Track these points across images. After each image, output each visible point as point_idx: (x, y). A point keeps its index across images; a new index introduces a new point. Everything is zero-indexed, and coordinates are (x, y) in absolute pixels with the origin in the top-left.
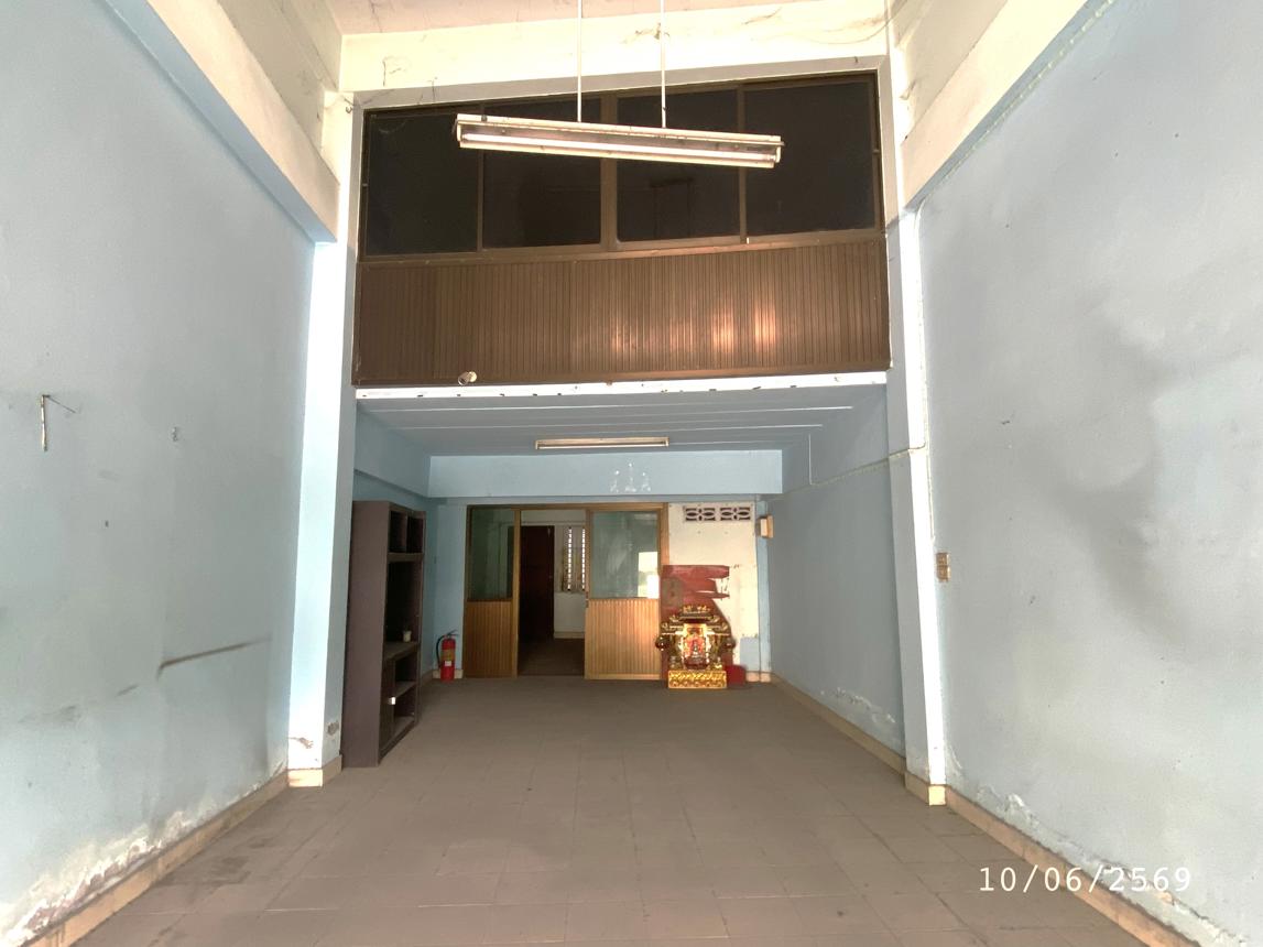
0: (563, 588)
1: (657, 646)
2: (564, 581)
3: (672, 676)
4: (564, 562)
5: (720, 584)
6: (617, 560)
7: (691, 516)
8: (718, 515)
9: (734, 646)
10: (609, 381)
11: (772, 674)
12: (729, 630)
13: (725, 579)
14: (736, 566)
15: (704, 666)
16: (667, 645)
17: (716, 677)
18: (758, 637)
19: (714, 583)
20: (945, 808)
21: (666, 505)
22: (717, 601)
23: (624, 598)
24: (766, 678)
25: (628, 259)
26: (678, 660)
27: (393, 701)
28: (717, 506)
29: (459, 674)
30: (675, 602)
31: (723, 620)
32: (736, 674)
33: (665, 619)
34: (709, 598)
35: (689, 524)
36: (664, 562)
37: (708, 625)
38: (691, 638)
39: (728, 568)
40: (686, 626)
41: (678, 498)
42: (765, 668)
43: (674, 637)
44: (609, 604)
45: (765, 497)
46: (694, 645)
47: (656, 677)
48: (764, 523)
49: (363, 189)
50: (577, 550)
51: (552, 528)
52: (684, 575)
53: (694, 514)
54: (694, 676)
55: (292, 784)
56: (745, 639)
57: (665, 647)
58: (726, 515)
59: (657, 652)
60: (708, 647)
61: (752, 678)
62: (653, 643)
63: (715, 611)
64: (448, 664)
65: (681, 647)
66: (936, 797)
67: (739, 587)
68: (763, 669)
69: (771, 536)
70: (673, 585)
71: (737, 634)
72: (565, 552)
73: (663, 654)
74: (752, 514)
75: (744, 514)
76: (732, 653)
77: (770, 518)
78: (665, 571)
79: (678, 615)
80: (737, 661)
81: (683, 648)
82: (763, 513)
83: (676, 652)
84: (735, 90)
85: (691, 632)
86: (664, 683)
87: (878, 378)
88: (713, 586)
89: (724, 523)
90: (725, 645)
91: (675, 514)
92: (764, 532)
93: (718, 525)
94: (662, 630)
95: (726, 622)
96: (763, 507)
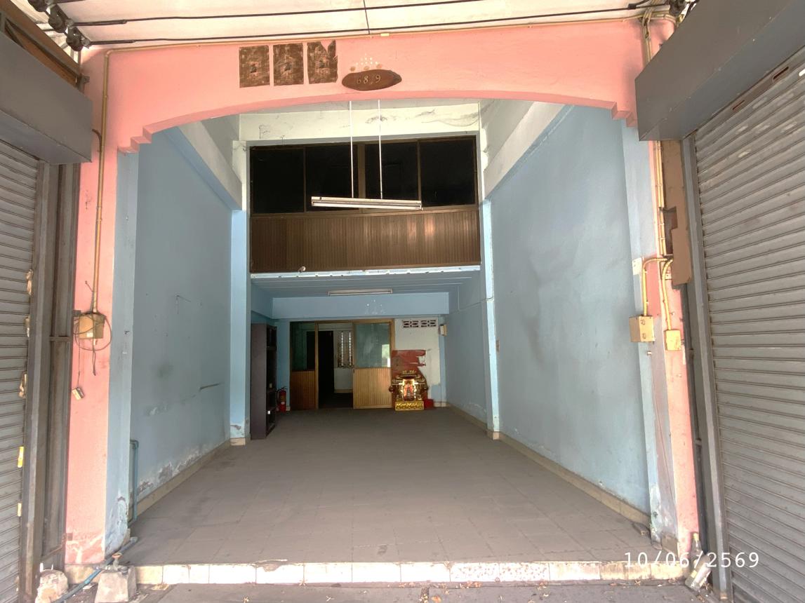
0: (339, 366)
1: (390, 390)
2: (339, 361)
3: (398, 404)
4: (339, 351)
5: (421, 359)
6: (369, 348)
7: (406, 325)
8: (420, 324)
9: (427, 389)
10: (364, 270)
11: (447, 403)
12: (425, 382)
13: (424, 357)
14: (429, 350)
15: (413, 399)
16: (395, 390)
17: (419, 405)
18: (440, 385)
19: (418, 359)
20: (499, 441)
21: (393, 320)
22: (420, 368)
23: (372, 367)
24: (444, 405)
25: (371, 217)
26: (400, 397)
27: (269, 412)
28: (420, 320)
29: (288, 409)
30: (399, 369)
31: (422, 377)
32: (429, 404)
33: (393, 377)
34: (416, 366)
35: (406, 329)
36: (392, 349)
37: (415, 379)
38: (406, 386)
39: (424, 351)
40: (404, 380)
41: (399, 317)
42: (444, 400)
43: (398, 386)
44: (365, 371)
45: (443, 315)
46: (409, 390)
47: (390, 406)
48: (442, 328)
49: (251, 183)
50: (346, 344)
51: (332, 332)
52: (403, 355)
53: (407, 324)
54: (409, 404)
55: (233, 444)
56: (433, 386)
57: (394, 391)
58: (424, 324)
59: (390, 394)
60: (415, 390)
61: (437, 405)
62: (388, 388)
63: (418, 372)
64: (283, 403)
65: (402, 391)
66: (496, 436)
67: (430, 360)
68: (443, 401)
69: (446, 334)
70: (397, 360)
71: (429, 384)
72: (339, 345)
73: (393, 395)
74: (437, 323)
75: (433, 324)
76: (427, 393)
77: (445, 325)
78: (393, 354)
79: (400, 375)
80: (430, 397)
81: (403, 392)
82: (442, 323)
83: (399, 393)
84: (416, 142)
85: (407, 383)
86: (393, 408)
87: (477, 268)
88: (417, 360)
89: (424, 328)
90: (423, 389)
91: (398, 324)
92: (442, 332)
93: (420, 329)
94: (392, 383)
95: (424, 378)
96: (442, 320)
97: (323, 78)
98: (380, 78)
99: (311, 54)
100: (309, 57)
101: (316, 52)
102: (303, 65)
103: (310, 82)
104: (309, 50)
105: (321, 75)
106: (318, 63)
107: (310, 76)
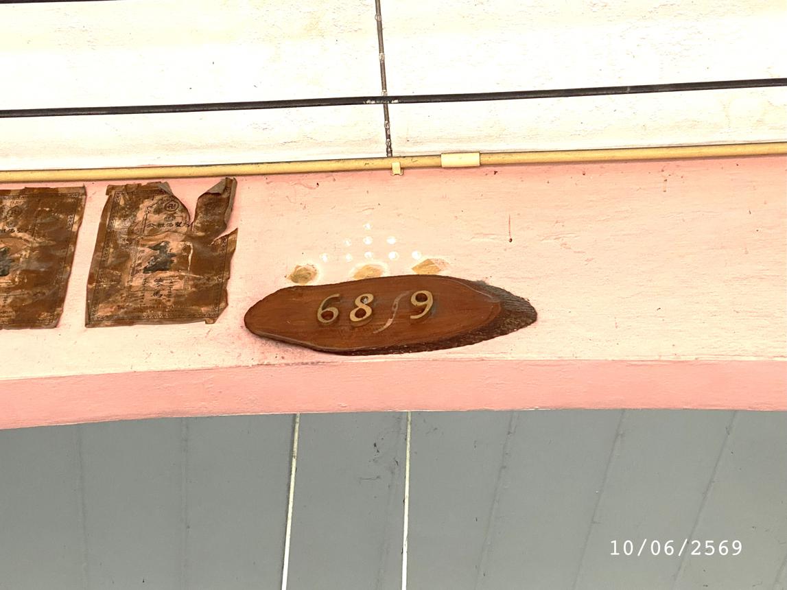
97: (158, 305)
98: (430, 302)
99: (117, 224)
100: (106, 235)
101: (140, 216)
102: (70, 260)
103: (91, 322)
104: (111, 209)
105: (149, 296)
106: (142, 254)
107: (94, 298)
